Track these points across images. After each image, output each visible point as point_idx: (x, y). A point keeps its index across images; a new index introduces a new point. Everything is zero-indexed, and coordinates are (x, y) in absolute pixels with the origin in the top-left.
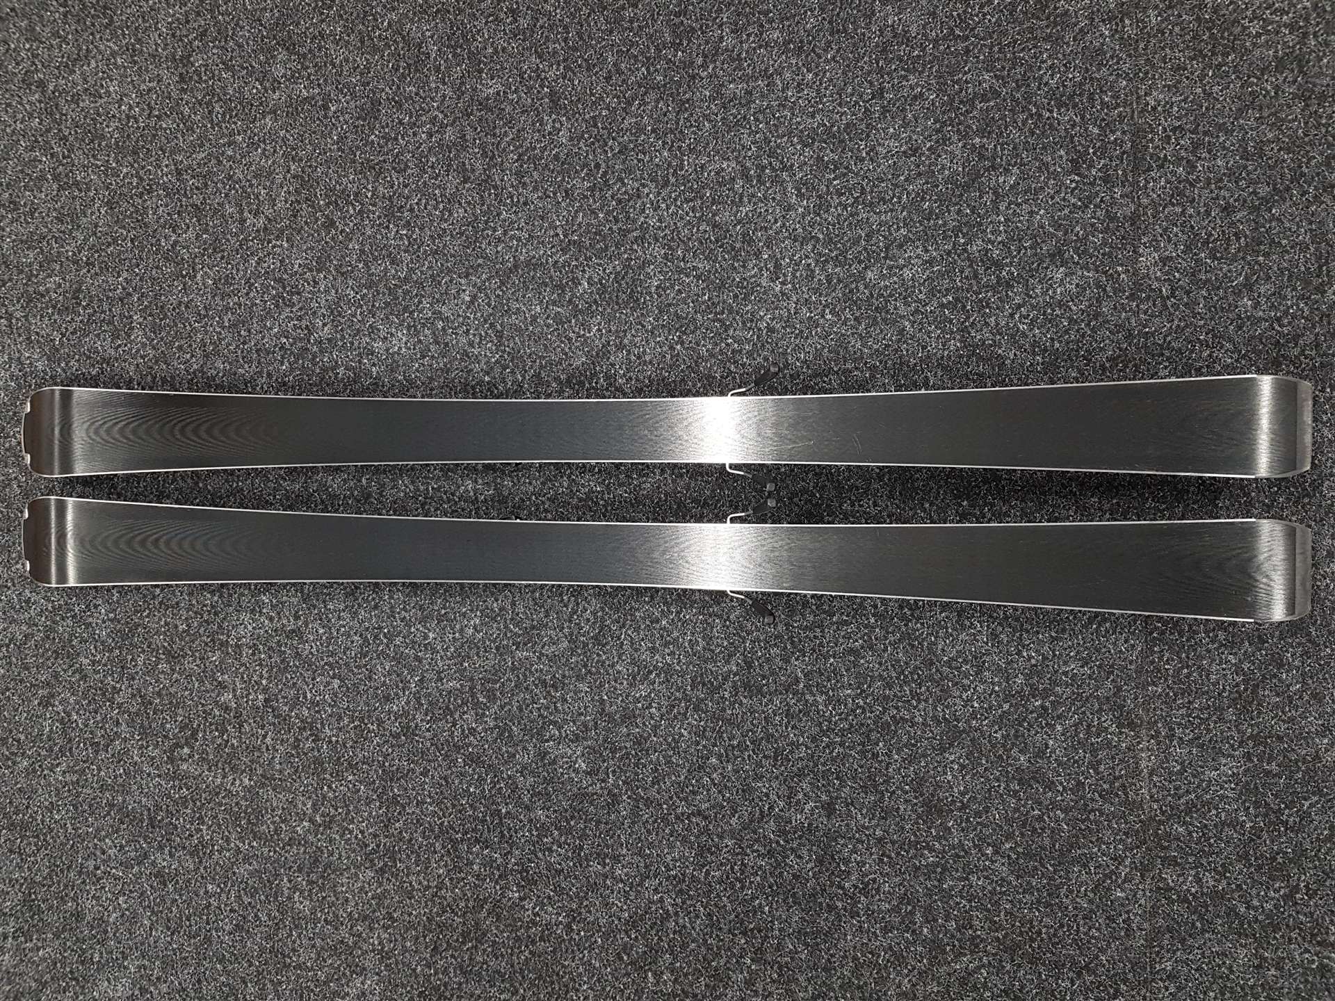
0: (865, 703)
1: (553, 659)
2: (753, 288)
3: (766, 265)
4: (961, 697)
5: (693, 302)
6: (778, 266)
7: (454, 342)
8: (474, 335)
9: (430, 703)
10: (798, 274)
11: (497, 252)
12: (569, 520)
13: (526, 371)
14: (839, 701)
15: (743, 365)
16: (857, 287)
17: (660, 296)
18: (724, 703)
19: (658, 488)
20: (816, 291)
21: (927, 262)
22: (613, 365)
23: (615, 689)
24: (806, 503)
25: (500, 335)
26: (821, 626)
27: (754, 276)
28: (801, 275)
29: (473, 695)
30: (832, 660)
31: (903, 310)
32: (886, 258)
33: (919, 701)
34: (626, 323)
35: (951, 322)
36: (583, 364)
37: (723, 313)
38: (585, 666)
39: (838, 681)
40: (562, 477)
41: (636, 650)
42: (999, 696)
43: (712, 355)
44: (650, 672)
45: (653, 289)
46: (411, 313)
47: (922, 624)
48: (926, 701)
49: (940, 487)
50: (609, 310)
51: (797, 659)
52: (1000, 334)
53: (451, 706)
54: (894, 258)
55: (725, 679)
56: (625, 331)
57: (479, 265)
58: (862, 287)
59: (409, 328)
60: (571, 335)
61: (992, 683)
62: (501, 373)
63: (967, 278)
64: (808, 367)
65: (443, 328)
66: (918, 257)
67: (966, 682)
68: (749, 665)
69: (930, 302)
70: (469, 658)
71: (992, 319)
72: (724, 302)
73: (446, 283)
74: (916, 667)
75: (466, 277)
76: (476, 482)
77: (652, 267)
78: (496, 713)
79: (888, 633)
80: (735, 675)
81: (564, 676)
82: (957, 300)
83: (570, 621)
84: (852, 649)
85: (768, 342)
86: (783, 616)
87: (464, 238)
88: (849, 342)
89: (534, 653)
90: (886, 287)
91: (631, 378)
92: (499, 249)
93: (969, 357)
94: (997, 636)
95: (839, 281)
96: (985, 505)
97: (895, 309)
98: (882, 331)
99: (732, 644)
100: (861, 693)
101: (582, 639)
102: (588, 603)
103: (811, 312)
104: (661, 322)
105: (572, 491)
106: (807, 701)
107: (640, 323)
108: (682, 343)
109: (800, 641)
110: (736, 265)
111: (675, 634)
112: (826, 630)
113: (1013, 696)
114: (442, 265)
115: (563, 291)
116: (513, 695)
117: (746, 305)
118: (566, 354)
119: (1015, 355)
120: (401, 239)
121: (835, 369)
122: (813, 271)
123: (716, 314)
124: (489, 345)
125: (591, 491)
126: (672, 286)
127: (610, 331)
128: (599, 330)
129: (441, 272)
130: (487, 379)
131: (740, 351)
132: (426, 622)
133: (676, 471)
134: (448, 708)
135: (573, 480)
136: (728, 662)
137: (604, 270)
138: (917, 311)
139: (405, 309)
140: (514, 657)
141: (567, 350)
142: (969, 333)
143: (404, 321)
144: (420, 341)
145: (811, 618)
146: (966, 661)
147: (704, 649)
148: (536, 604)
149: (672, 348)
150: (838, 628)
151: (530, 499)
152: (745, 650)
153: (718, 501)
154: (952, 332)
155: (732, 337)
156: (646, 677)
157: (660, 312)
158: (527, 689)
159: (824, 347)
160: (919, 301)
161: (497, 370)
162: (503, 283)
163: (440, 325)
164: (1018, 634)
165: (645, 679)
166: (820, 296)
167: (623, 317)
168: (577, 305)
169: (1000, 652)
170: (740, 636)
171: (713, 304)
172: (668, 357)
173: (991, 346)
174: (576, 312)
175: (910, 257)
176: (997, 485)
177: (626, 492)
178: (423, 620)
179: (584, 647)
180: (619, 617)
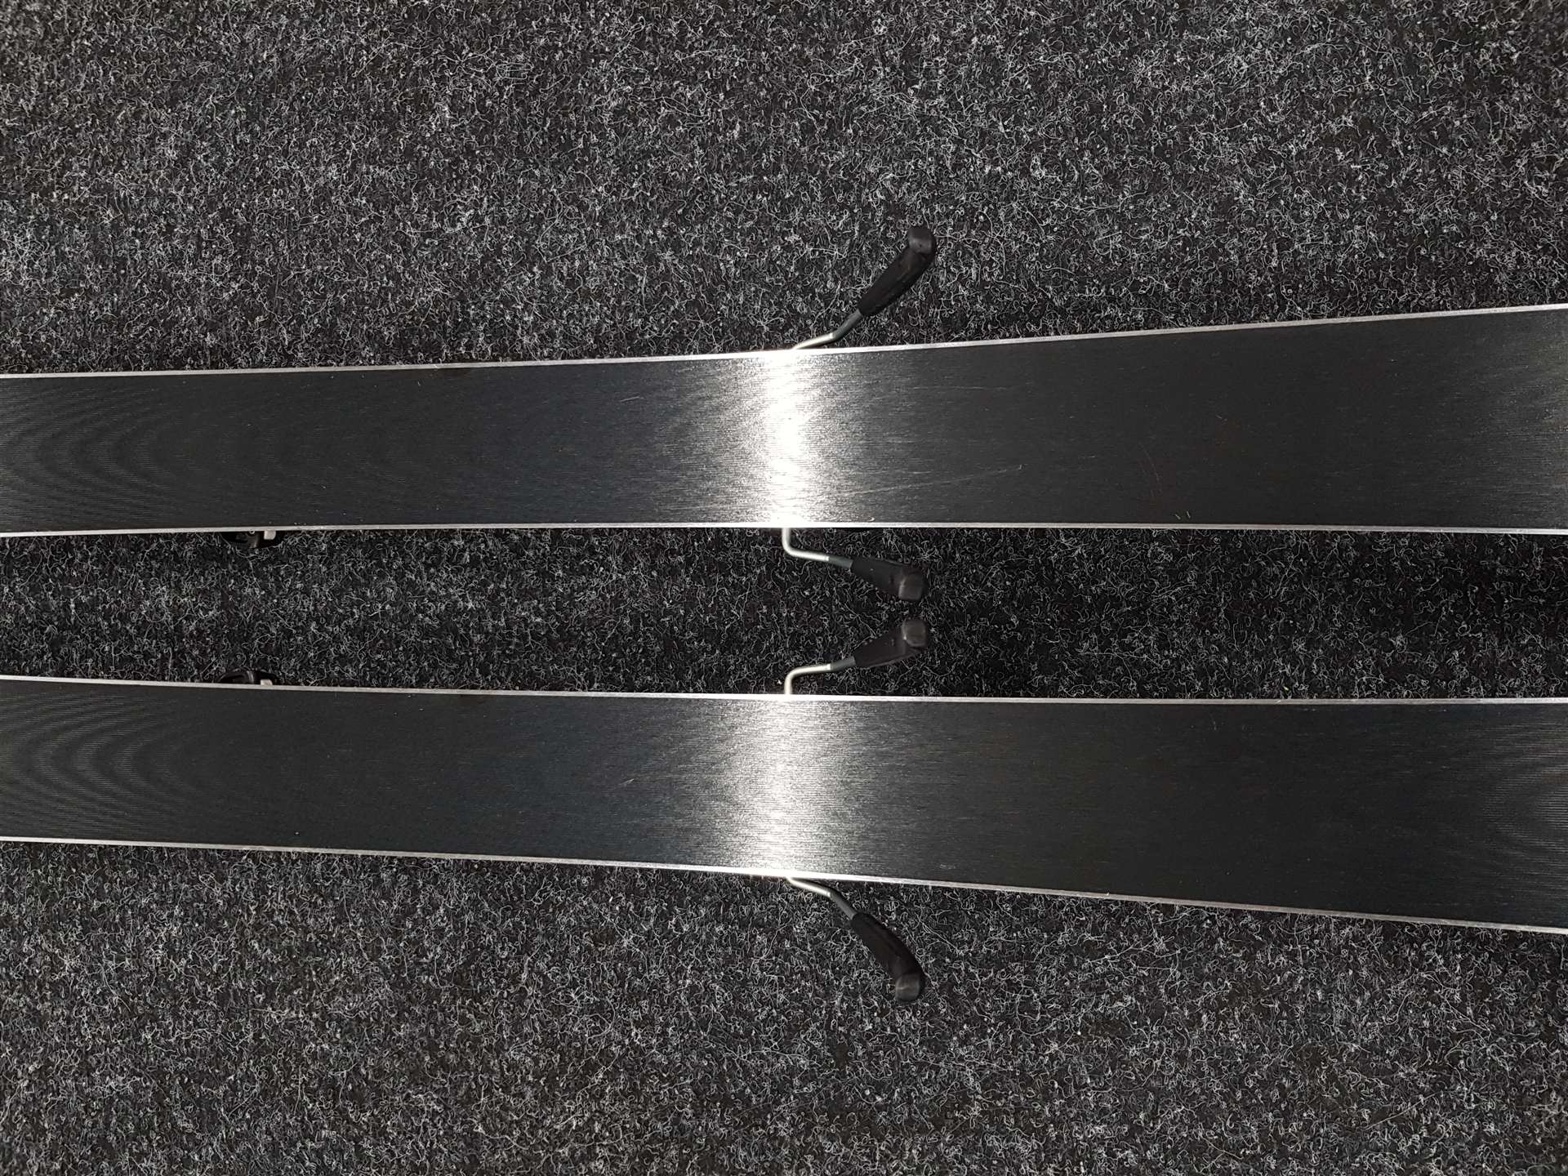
0: (1142, 1160)
1: (354, 1027)
2: (850, 108)
3: (882, 50)
4: (1394, 1148)
5: (702, 145)
6: (911, 54)
7: (138, 256)
8: (185, 238)
9: (63, 1128)
10: (962, 71)
11: (244, 44)
12: (397, 682)
13: (301, 321)
14: (1073, 1152)
15: (827, 297)
16: (1109, 100)
17: (622, 133)
18: (777, 1151)
19: (617, 601)
20: (1006, 110)
21: (1285, 33)
22: (508, 302)
23: (505, 1108)
24: (985, 641)
25: (243, 237)
26: (1025, 957)
27: (851, 79)
28: (970, 73)
29: (163, 1112)
30: (1055, 1046)
31: (1227, 152)
32: (1181, 26)
33: (1283, 1157)
34: (541, 199)
35: (1351, 179)
36: (437, 301)
37: (777, 170)
38: (432, 1048)
39: (1069, 1102)
40: (382, 576)
41: (557, 1011)
42: (1496, 1148)
43: (749, 274)
44: (591, 1068)
45: (607, 118)
46: (46, 192)
47: (1292, 955)
48: (1302, 1159)
49: (1334, 599)
50: (501, 171)
51: (964, 1042)
52: (1480, 209)
53: (112, 1138)
54: (1202, 26)
55: (781, 1089)
56: (538, 220)
57: (202, 76)
58: (1122, 99)
59: (39, 226)
60: (411, 231)
61: (1481, 1116)
62: (244, 326)
63: (1389, 70)
64: (988, 300)
65: (115, 226)
66: (1263, 21)
67: (1408, 1109)
68: (841, 1053)
69: (1297, 131)
70: (155, 1019)
71: (1457, 172)
72: (779, 142)
73: (126, 120)
74: (1276, 1070)
75: (172, 104)
76: (178, 588)
77: (604, 64)
78: (216, 1158)
79: (1201, 978)
80: (805, 1080)
81: (379, 1072)
82: (1366, 125)
83: (397, 934)
84: (1106, 1019)
85: (886, 240)
86: (927, 930)
87: (169, 16)
88: (1092, 235)
89: (309, 1011)
90: (1184, 96)
91: (551, 334)
92: (248, 36)
93: (1400, 267)
94: (1487, 989)
95: (1065, 85)
96: (1454, 643)
97: (1207, 150)
98: (1174, 207)
99: (798, 998)
100: (1131, 1135)
101: (424, 979)
102: (442, 889)
103: (995, 164)
104: (625, 195)
105: (405, 610)
106: (989, 1152)
107: (575, 200)
108: (677, 247)
109: (972, 996)
110: (809, 52)
111: (654, 974)
112: (1041, 968)
113: (1537, 1151)
114: (119, 80)
115: (392, 129)
116: (257, 1115)
117: (834, 150)
118: (396, 278)
119: (1520, 260)
120: (29, 22)
121: (1058, 303)
122: (997, 63)
123: (759, 173)
124: (218, 260)
125: (453, 610)
126: (653, 110)
127: (503, 221)
128: (477, 218)
129: (115, 96)
130: (210, 340)
131: (819, 264)
132: (55, 929)
133: (660, 561)
134: (103, 1140)
135: (410, 582)
136: (786, 1046)
137: (490, 75)
138: (1264, 155)
139: (33, 184)
140: (261, 1020)
141: (399, 267)
142: (1400, 207)
143: (28, 211)
144: (61, 256)
145: (1001, 936)
146: (1406, 1056)
147: (727, 1010)
148: (315, 889)
149: (651, 259)
150: (1069, 961)
151: (304, 630)
152: (831, 1014)
153: (764, 634)
154: (1355, 206)
155: (800, 229)
156: (581, 1081)
157: (623, 172)
158: (290, 1101)
159: (1029, 249)
160: (1268, 129)
161: (235, 319)
162: (253, 116)
163: (109, 216)
164: (1544, 985)
165: (579, 1086)
166: (1018, 121)
167: (535, 185)
168: (426, 161)
169: (1498, 1032)
170: (818, 979)
171: (752, 148)
172: (643, 280)
173: (1458, 238)
174: (423, 176)
175: (1243, 23)
176: (1482, 592)
177: (538, 613)
178: (50, 925)
179: (429, 1002)
180: (517, 926)
